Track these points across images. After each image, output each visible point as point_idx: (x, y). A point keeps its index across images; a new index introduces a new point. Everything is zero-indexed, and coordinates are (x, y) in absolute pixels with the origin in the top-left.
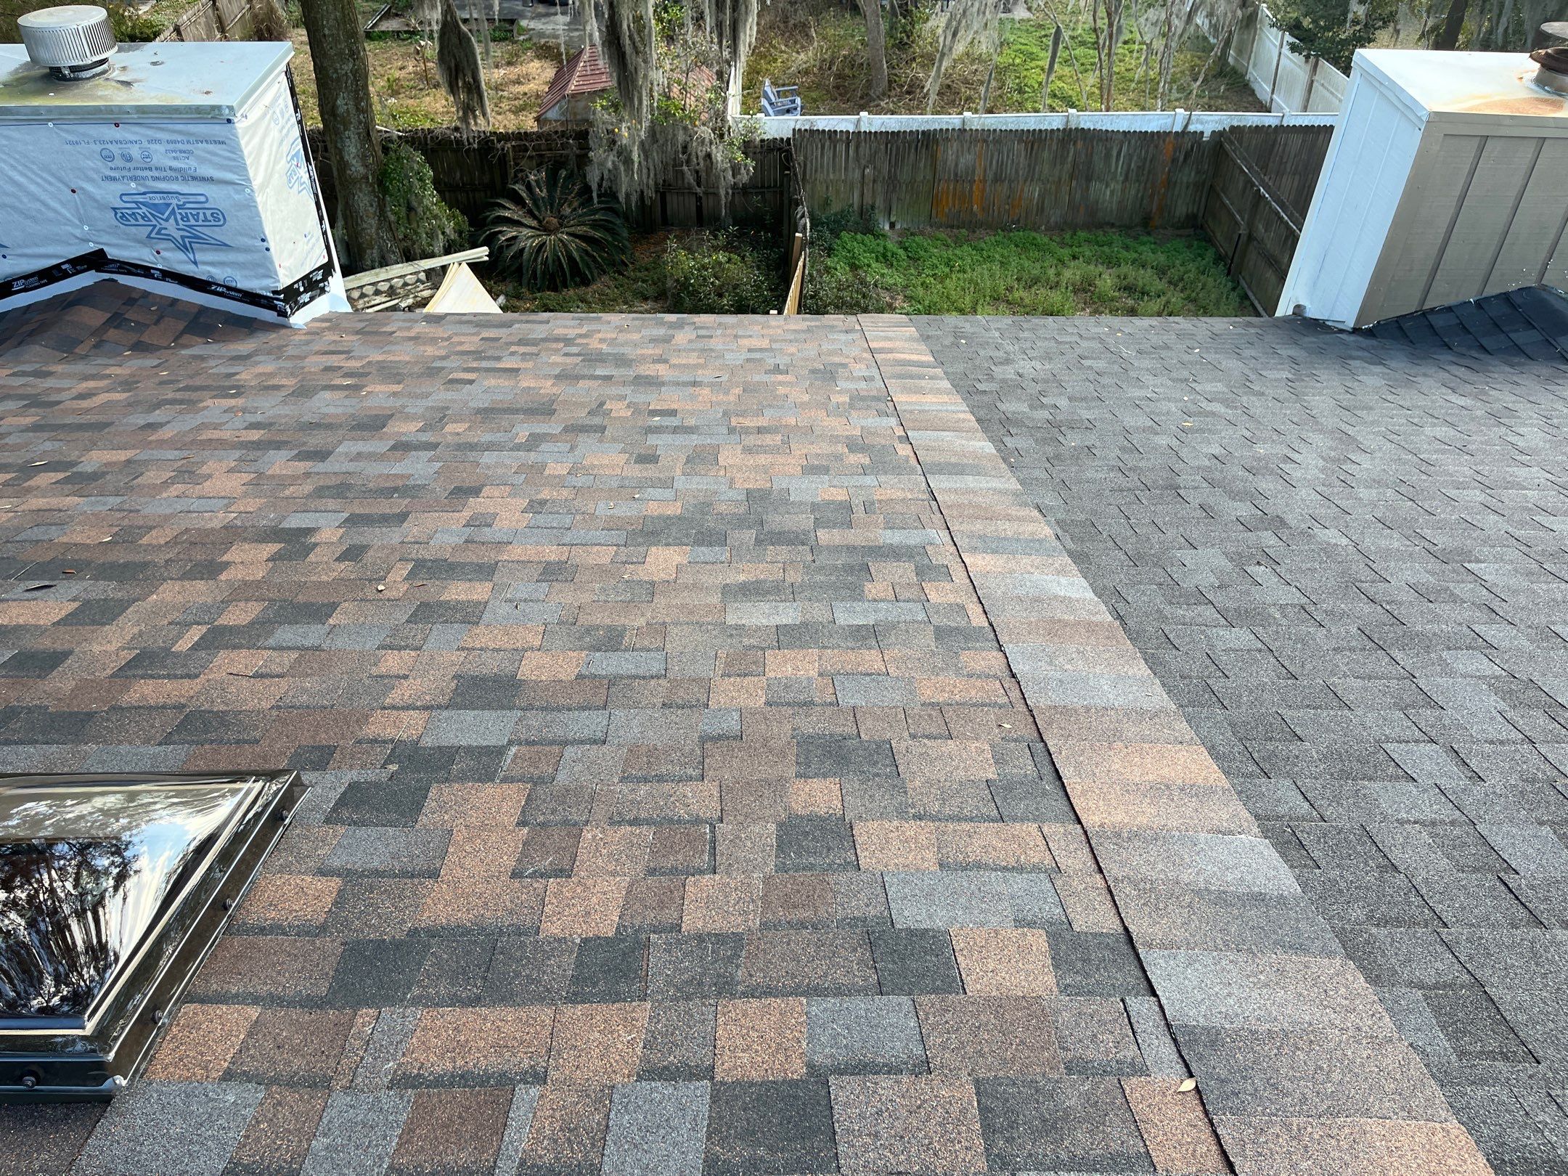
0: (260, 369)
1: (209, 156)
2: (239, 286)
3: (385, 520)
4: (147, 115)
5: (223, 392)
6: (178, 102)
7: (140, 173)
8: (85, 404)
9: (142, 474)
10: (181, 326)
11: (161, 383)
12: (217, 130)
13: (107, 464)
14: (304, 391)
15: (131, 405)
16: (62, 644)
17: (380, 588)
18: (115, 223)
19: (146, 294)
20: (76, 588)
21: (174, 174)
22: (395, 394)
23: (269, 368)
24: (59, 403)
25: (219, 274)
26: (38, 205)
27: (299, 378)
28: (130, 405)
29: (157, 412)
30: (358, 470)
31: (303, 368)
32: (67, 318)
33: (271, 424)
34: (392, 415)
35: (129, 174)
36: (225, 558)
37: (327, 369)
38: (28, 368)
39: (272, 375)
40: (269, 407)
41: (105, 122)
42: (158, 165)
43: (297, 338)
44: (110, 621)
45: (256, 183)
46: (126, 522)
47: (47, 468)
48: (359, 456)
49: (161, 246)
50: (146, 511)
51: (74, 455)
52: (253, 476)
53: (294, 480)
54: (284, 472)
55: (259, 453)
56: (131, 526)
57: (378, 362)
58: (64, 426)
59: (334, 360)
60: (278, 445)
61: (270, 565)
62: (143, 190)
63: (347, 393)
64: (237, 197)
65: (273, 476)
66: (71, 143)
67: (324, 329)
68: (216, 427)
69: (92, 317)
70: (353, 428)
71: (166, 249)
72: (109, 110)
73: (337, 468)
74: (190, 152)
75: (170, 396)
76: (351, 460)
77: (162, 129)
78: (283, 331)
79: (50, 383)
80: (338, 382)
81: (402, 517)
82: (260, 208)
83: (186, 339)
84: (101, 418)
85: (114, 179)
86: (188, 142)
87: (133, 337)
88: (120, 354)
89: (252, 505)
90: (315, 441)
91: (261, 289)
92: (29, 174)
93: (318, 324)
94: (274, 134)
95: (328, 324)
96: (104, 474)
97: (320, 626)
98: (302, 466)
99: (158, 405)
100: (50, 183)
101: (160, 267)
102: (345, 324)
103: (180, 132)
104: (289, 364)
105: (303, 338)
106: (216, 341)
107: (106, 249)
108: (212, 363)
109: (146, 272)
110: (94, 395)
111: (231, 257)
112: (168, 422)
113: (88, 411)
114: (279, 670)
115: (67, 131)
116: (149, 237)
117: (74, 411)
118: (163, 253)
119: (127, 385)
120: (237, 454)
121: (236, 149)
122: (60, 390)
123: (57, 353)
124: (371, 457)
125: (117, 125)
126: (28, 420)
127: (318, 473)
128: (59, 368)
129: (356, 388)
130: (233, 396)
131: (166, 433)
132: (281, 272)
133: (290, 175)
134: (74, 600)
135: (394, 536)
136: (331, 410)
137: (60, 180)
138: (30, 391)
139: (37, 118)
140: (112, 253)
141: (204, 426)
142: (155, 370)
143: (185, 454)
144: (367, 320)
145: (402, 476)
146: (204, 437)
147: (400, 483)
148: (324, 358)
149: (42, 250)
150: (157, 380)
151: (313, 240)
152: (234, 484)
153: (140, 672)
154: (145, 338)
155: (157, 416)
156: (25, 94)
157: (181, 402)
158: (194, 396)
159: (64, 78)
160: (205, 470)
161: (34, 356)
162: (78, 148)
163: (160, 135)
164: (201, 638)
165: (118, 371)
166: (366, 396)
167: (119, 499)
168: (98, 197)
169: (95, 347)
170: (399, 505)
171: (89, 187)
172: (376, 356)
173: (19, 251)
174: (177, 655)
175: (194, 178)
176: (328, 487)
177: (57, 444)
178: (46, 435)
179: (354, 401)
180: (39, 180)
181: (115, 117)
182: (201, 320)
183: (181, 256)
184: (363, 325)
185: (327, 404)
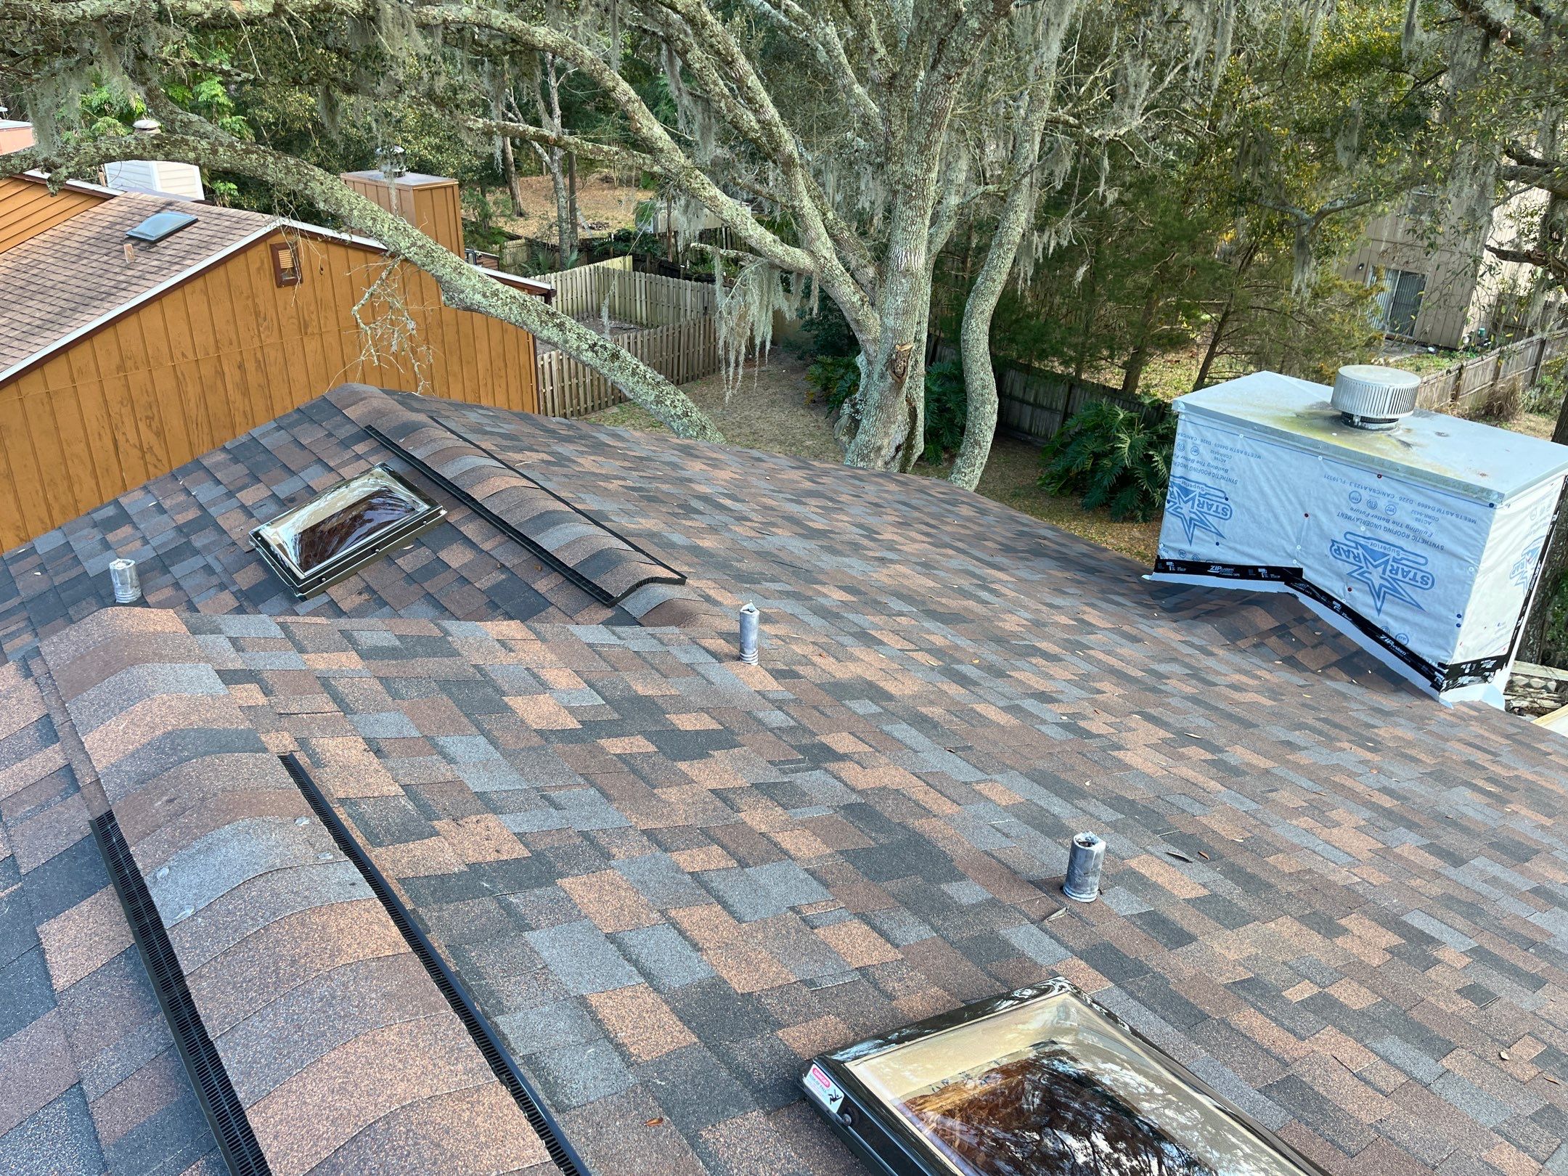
0: (1399, 732)
1: (1451, 528)
2: (1410, 646)
3: (1515, 973)
4: (1414, 477)
5: (1361, 742)
6: (1449, 475)
7: (1375, 521)
8: (1237, 696)
9: (1276, 790)
10: (1335, 658)
11: (1304, 705)
12: (1475, 509)
13: (1248, 764)
14: (1442, 777)
15: (1276, 716)
16: (1189, 925)
17: (1504, 1055)
18: (1327, 552)
19: (1317, 619)
20: (1209, 875)
21: (1407, 532)
22: (1543, 827)
23: (1410, 735)
24: (1216, 685)
25: (1397, 630)
26: (1270, 515)
27: (1440, 759)
28: (1274, 714)
29: (1297, 733)
30: (1492, 896)
31: (1444, 751)
32: (1244, 613)
33: (1406, 798)
34: (1537, 852)
35: (1365, 518)
36: (1343, 922)
37: (1471, 764)
38: (1197, 641)
39: (1410, 744)
40: (1404, 777)
41: (1370, 470)
42: (1397, 520)
43: (1442, 715)
44: (1233, 927)
45: (1483, 567)
46: (1256, 831)
47: (1200, 743)
48: (1494, 881)
49: (1355, 585)
50: (1277, 830)
51: (1221, 742)
52: (1380, 845)
53: (1421, 872)
54: (1412, 858)
55: (1390, 824)
56: (1260, 838)
57: (1526, 780)
58: (1217, 709)
59: (1479, 757)
60: (1411, 826)
61: (1388, 956)
62: (1368, 534)
63: (1489, 800)
64: (1457, 571)
65: (1399, 857)
66: (1328, 477)
67: (1472, 718)
68: (1351, 775)
69: (1264, 620)
70: (1491, 845)
71: (1358, 590)
72: (1382, 462)
73: (1468, 882)
74: (1436, 520)
75: (1310, 721)
76: (1485, 881)
77: (1421, 493)
78: (1428, 702)
79: (1210, 662)
80: (1481, 783)
81: (1537, 983)
82: (1474, 588)
83: (1333, 671)
84: (1248, 717)
85: (1349, 518)
86: (1439, 510)
87: (1289, 651)
88: (1272, 661)
89: (1377, 878)
90: (1450, 839)
91: (1430, 657)
92: (1278, 490)
93: (1466, 710)
94: (1525, 527)
95: (1476, 714)
96: (1245, 773)
97: (1432, 1061)
98: (1432, 862)
99: (1300, 726)
100: (1291, 503)
101: (1343, 601)
102: (1494, 721)
103: (1435, 500)
104: (1430, 740)
105: (1448, 718)
106: (1360, 684)
107: (1305, 570)
108: (1354, 706)
109: (1328, 600)
110: (1246, 691)
111: (1418, 618)
112: (1306, 748)
113: (1238, 704)
114: (1383, 1085)
115: (1331, 467)
116: (1350, 574)
117: (1227, 698)
118: (1353, 592)
119: (1274, 693)
120: (1368, 814)
121: (1484, 532)
122: (1218, 673)
123: (1223, 638)
124: (1509, 889)
125: (1379, 476)
126: (1189, 690)
127: (1448, 879)
128: (1221, 652)
129: (1501, 801)
130: (1369, 749)
131: (1303, 758)
132: (1459, 650)
133: (1518, 566)
134: (1204, 886)
135: (1527, 1000)
136: (1471, 813)
137: (1301, 504)
138: (1193, 662)
139: (1313, 449)
140: (1308, 575)
141: (1337, 768)
142: (1300, 690)
143: (1318, 789)
144: (1519, 727)
145: (1542, 931)
146: (1337, 779)
147: (1539, 938)
148: (1469, 750)
149: (1251, 551)
150: (1300, 700)
151: (1503, 631)
152: (1363, 845)
153: (1250, 998)
154: (1299, 656)
155: (1297, 737)
156: (1312, 427)
157: (1320, 733)
158: (1334, 732)
159: (1352, 425)
160: (1334, 815)
161: (1205, 633)
162: (1333, 484)
163: (1413, 496)
164: (1311, 998)
165: (1266, 675)
166: (1509, 814)
167: (1254, 806)
168: (1325, 528)
169: (1255, 646)
170: (1537, 966)
171: (1323, 518)
172: (1526, 773)
173: (1231, 545)
174: (1287, 1002)
175: (1425, 542)
176: (1459, 901)
177: (1209, 724)
178: (1202, 711)
179: (1496, 814)
180: (1283, 498)
181: (1382, 470)
182: (1355, 660)
183: (1370, 600)
184: (1516, 730)
185: (1464, 802)
